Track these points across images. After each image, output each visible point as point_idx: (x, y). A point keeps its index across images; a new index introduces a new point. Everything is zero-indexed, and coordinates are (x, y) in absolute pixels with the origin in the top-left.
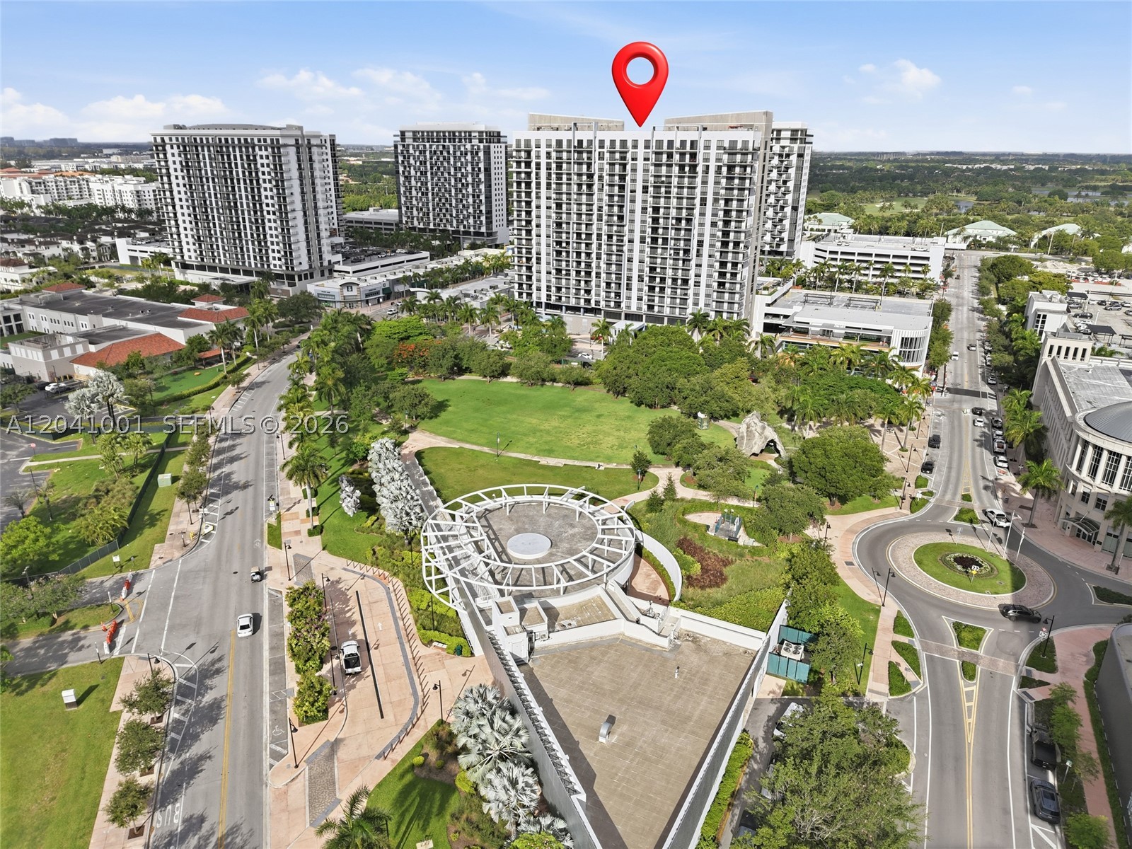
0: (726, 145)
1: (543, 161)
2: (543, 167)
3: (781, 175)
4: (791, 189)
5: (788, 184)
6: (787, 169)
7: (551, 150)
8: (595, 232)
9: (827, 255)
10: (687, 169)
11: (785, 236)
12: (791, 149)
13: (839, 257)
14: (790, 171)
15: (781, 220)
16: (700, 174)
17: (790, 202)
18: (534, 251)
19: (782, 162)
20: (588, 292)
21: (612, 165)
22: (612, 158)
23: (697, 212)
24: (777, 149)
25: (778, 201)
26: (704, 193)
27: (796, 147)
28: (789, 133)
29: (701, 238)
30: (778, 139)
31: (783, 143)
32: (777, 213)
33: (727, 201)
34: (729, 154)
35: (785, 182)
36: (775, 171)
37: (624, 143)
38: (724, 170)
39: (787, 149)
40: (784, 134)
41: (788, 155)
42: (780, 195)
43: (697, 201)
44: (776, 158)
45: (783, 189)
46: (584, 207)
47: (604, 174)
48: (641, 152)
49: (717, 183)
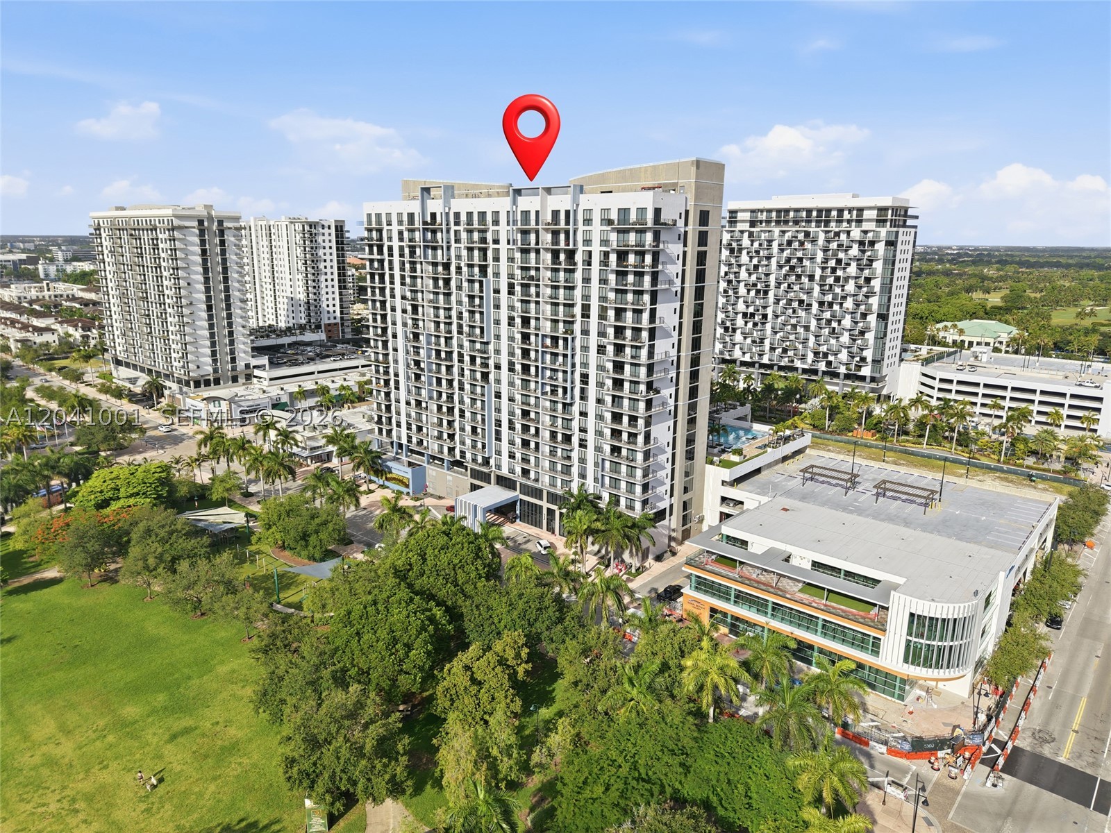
0: (614, 216)
1: (396, 244)
2: (396, 252)
3: (862, 270)
4: (877, 289)
5: (873, 283)
6: (871, 261)
7: (403, 228)
8: (456, 350)
9: (937, 384)
10: (562, 257)
11: (868, 354)
12: (877, 234)
13: (954, 387)
14: (875, 265)
15: (862, 333)
16: (580, 266)
17: (875, 307)
18: (391, 371)
19: (863, 252)
20: (451, 437)
21: (470, 250)
22: (471, 240)
23: (577, 328)
24: (856, 233)
25: (858, 305)
26: (586, 297)
27: (883, 232)
28: (875, 212)
29: (584, 371)
30: (859, 221)
31: (866, 226)
32: (856, 323)
33: (619, 312)
34: (619, 231)
35: (868, 280)
36: (854, 264)
37: (482, 215)
38: (613, 258)
39: (870, 235)
40: (867, 214)
41: (872, 243)
42: (861, 298)
43: (578, 310)
44: (856, 246)
45: (865, 290)
46: (442, 312)
47: (462, 265)
48: (503, 228)
49: (604, 281)
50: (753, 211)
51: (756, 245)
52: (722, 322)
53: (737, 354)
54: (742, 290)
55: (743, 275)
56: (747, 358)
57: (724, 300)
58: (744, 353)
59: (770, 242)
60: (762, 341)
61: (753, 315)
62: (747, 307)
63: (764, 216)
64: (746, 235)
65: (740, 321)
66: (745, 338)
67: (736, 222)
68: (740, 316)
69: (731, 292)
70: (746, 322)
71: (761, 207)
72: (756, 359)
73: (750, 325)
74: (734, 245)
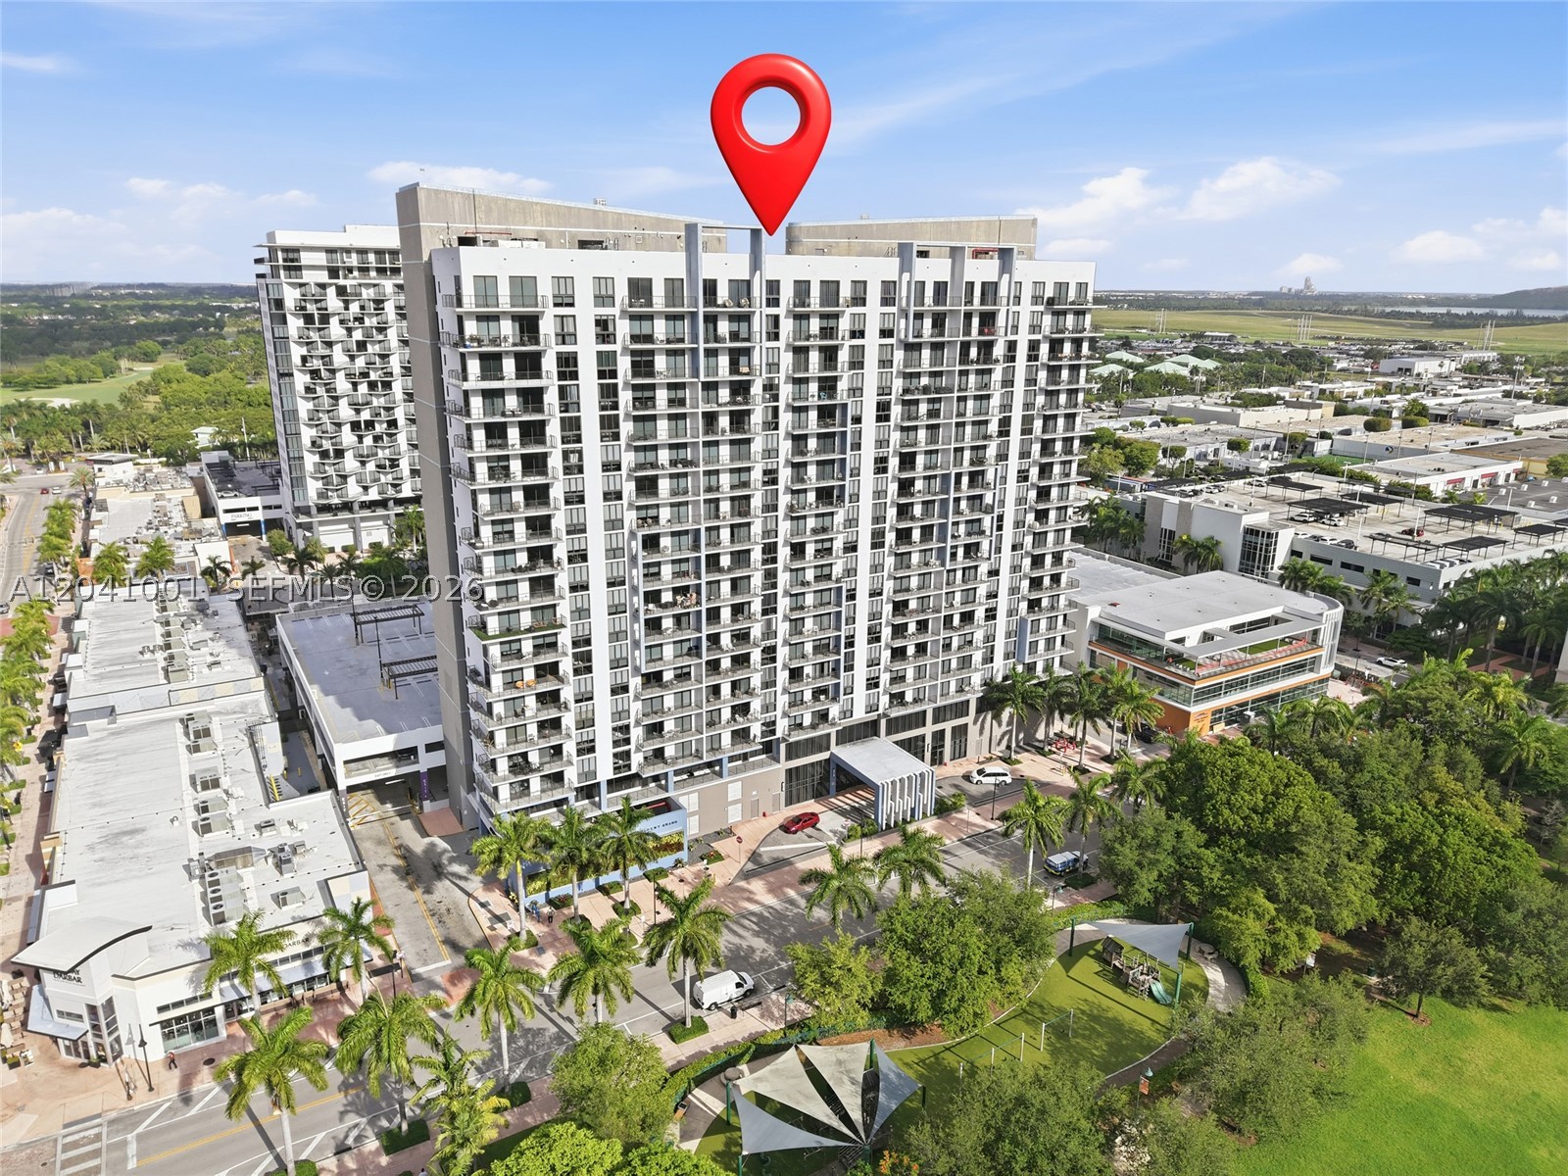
0: (1049, 292)
1: (586, 350)
2: (587, 368)
7: (614, 311)
8: (758, 544)
10: (974, 352)
16: (1000, 364)
18: (564, 640)
20: (741, 709)
22: (801, 333)
23: (991, 453)
26: (1006, 407)
33: (1047, 421)
34: (1054, 313)
37: (831, 289)
38: (1044, 349)
43: (993, 429)
46: (725, 480)
47: (780, 380)
48: (873, 313)
49: (1031, 381)
50: (330, 251)
51: (354, 308)
52: (314, 443)
53: (353, 490)
54: (342, 384)
55: (339, 358)
56: (373, 495)
57: (310, 405)
58: (366, 488)
59: (379, 303)
60: (394, 463)
61: (370, 424)
62: (358, 411)
63: (353, 260)
64: (331, 292)
65: (348, 437)
66: (363, 463)
67: (299, 268)
68: (347, 428)
69: (321, 391)
70: (360, 438)
71: (345, 244)
72: (391, 492)
73: (368, 441)
74: (311, 308)
